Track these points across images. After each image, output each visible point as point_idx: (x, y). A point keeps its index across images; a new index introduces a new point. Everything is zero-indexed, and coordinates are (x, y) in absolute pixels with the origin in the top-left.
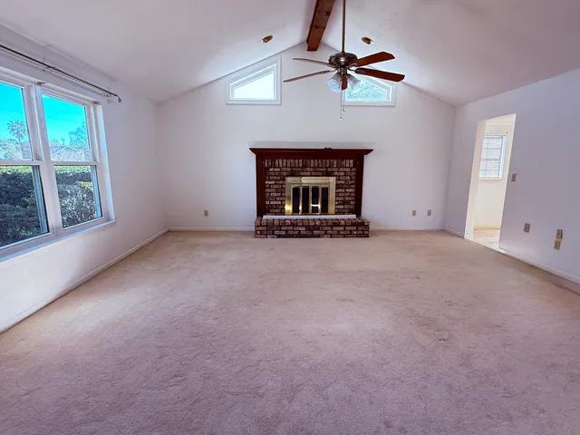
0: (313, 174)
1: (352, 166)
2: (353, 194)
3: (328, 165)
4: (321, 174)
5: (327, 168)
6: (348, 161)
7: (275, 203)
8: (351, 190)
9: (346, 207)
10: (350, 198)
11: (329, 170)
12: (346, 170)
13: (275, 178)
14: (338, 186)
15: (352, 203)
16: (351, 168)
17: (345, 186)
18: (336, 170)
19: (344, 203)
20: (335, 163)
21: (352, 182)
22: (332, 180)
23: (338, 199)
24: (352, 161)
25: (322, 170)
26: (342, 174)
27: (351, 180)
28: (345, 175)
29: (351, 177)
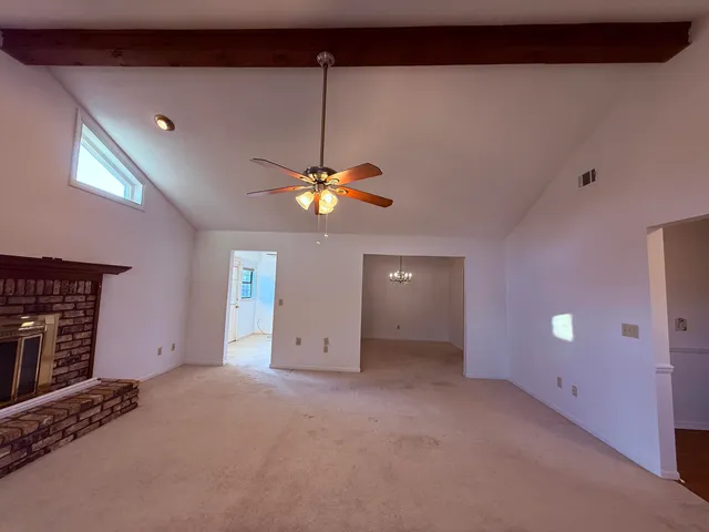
1: (88, 291)
2: (89, 342)
3: (40, 290)
5: (37, 296)
6: (81, 283)
8: (83, 335)
9: (73, 367)
10: (81, 351)
11: (42, 300)
12: (79, 299)
14: (61, 331)
15: (84, 357)
16: (87, 296)
17: (73, 329)
18: (59, 299)
19: (70, 361)
20: (57, 286)
21: (87, 320)
22: (51, 320)
23: (60, 355)
24: (89, 284)
25: (24, 301)
26: (69, 307)
27: (86, 316)
28: (75, 309)
29: (85, 311)
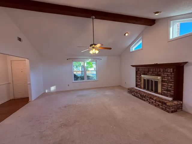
0: (152, 74)
1: (172, 71)
2: (173, 87)
3: (158, 71)
4: (155, 75)
6: (169, 69)
7: (139, 83)
8: (171, 84)
9: (168, 93)
10: (171, 89)
11: (159, 73)
12: (168, 74)
13: (139, 75)
15: (172, 91)
16: (171, 73)
17: (167, 82)
18: (163, 73)
19: (167, 90)
20: (162, 70)
21: (172, 80)
23: (163, 87)
24: (171, 69)
25: (155, 73)
26: (166, 75)
27: (171, 79)
28: (167, 76)
29: (171, 77)
